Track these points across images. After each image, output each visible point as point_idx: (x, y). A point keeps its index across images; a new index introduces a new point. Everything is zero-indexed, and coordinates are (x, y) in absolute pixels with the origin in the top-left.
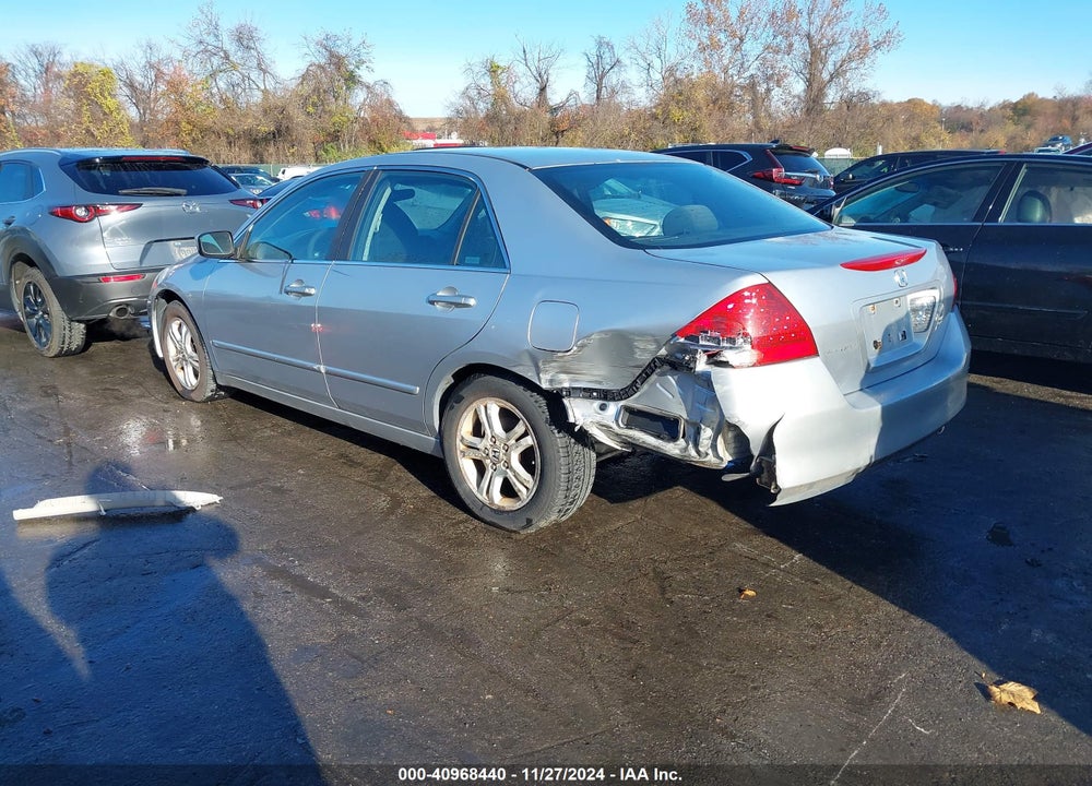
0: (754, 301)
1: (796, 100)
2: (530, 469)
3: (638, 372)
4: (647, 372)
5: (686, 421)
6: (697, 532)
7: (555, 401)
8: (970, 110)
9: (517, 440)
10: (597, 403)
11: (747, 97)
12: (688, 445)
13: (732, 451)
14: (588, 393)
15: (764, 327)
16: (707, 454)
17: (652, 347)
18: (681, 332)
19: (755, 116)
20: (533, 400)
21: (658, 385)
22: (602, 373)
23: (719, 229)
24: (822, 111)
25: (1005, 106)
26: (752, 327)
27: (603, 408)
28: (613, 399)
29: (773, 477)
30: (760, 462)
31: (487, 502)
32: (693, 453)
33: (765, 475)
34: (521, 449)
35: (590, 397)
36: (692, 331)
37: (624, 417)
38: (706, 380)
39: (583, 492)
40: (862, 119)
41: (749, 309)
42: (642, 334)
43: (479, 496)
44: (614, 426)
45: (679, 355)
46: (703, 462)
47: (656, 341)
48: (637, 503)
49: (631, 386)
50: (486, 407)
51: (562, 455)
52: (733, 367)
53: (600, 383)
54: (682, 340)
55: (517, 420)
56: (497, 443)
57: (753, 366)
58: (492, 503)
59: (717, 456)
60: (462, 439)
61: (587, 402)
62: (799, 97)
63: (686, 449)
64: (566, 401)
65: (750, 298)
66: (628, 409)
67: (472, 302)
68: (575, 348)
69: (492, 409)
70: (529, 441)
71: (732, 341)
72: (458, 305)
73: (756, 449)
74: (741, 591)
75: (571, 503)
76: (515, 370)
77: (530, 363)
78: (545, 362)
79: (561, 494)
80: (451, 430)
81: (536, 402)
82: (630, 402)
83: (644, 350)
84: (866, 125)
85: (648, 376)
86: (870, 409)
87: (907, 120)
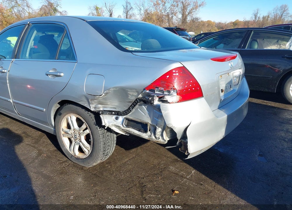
0: (177, 74)
1: (179, 19)
2: (89, 142)
3: (130, 104)
4: (134, 104)
5: (151, 124)
6: (156, 162)
7: (97, 115)
8: (222, 24)
9: (84, 131)
10: (114, 117)
11: (167, 18)
12: (152, 134)
13: (169, 136)
14: (111, 112)
15: (182, 85)
16: (159, 138)
17: (136, 94)
18: (147, 88)
19: (169, 23)
20: (88, 115)
21: (139, 109)
22: (116, 104)
23: (161, 48)
24: (186, 23)
25: (231, 23)
26: (177, 85)
27: (117, 118)
28: (121, 115)
29: (186, 148)
30: (181, 142)
31: (73, 155)
32: (154, 137)
33: (183, 147)
34: (85, 135)
35: (112, 114)
36: (152, 87)
37: (126, 122)
38: (158, 108)
39: (111, 150)
40: (197, 25)
41: (175, 78)
42: (132, 89)
43: (70, 152)
44: (121, 126)
45: (147, 97)
46: (158, 141)
47: (137, 92)
48: (134, 150)
49: (127, 110)
50: (71, 117)
51: (101, 137)
52: (169, 103)
53: (115, 108)
54: (148, 91)
55: (83, 123)
56: (76, 132)
57: (178, 102)
58: (75, 155)
59: (163, 139)
60: (63, 130)
61: (110, 116)
62: (180, 19)
63: (151, 136)
64: (101, 116)
65: (175, 73)
66: (127, 119)
67: (62, 74)
68: (104, 94)
69: (73, 119)
70: (88, 131)
71: (169, 92)
72: (57, 76)
73: (179, 137)
74: (173, 191)
75: (106, 155)
76: (79, 103)
77: (86, 100)
78: (92, 100)
79: (101, 153)
80: (58, 126)
81: (90, 116)
82: (128, 116)
83: (133, 95)
84: (197, 27)
85: (135, 106)
86: (223, 117)
87: (208, 26)
